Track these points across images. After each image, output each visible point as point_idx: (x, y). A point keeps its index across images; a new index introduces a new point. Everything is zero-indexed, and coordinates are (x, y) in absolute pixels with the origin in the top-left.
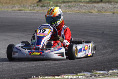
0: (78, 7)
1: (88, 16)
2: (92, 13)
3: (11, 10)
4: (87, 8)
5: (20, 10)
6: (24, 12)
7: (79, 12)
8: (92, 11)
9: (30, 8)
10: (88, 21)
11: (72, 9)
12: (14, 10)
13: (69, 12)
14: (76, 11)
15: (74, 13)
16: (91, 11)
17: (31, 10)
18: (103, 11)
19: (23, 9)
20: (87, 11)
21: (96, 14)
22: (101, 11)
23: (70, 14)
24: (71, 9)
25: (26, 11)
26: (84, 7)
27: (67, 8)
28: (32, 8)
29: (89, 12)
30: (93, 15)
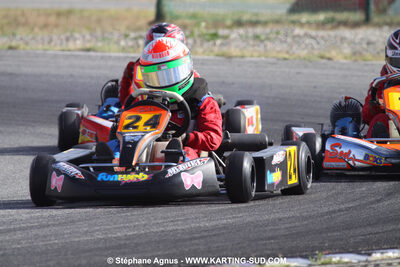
0: (285, 42)
1: (317, 71)
2: (329, 59)
3: (58, 48)
4: (318, 43)
5: (88, 50)
6: (102, 58)
7: (286, 56)
8: (333, 53)
9: (123, 43)
10: (315, 87)
11: (265, 46)
12: (69, 50)
13: (252, 56)
14: (279, 52)
15: (270, 60)
16: (328, 55)
17: (124, 49)
18: (368, 56)
19: (100, 44)
20: (316, 52)
21: (344, 64)
22: (364, 53)
23: (256, 63)
24: (261, 48)
25: (107, 54)
26: (308, 41)
27: (248, 44)
28: (130, 43)
29: (322, 57)
30: (333, 68)
